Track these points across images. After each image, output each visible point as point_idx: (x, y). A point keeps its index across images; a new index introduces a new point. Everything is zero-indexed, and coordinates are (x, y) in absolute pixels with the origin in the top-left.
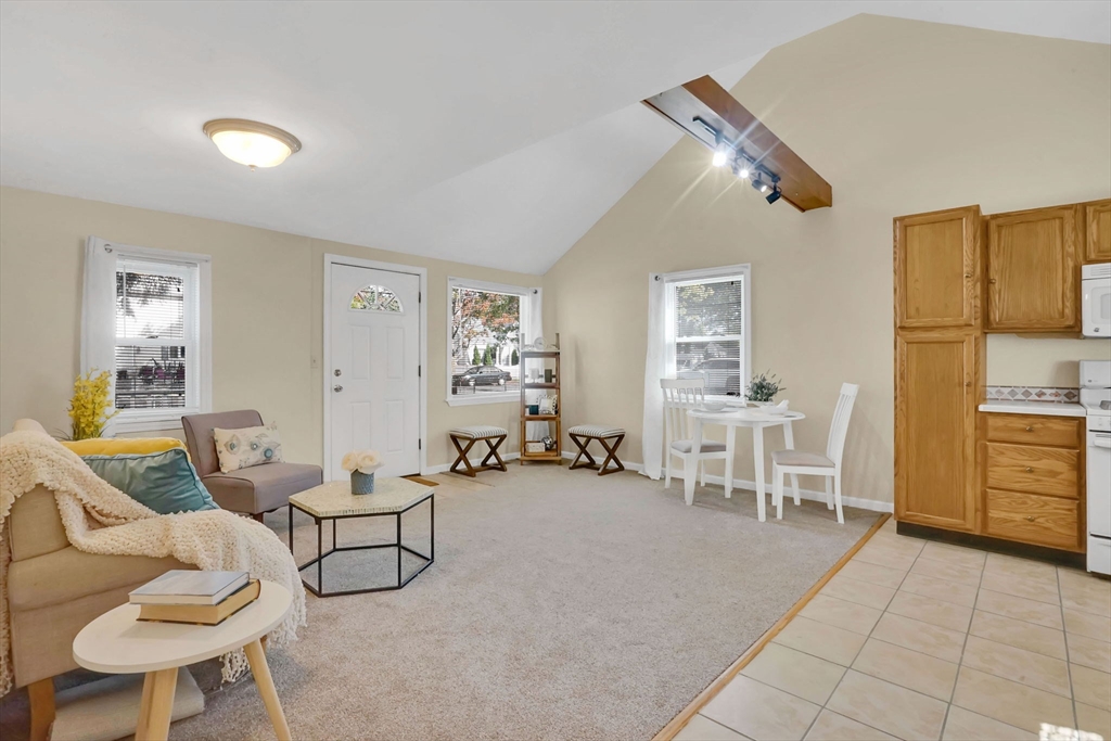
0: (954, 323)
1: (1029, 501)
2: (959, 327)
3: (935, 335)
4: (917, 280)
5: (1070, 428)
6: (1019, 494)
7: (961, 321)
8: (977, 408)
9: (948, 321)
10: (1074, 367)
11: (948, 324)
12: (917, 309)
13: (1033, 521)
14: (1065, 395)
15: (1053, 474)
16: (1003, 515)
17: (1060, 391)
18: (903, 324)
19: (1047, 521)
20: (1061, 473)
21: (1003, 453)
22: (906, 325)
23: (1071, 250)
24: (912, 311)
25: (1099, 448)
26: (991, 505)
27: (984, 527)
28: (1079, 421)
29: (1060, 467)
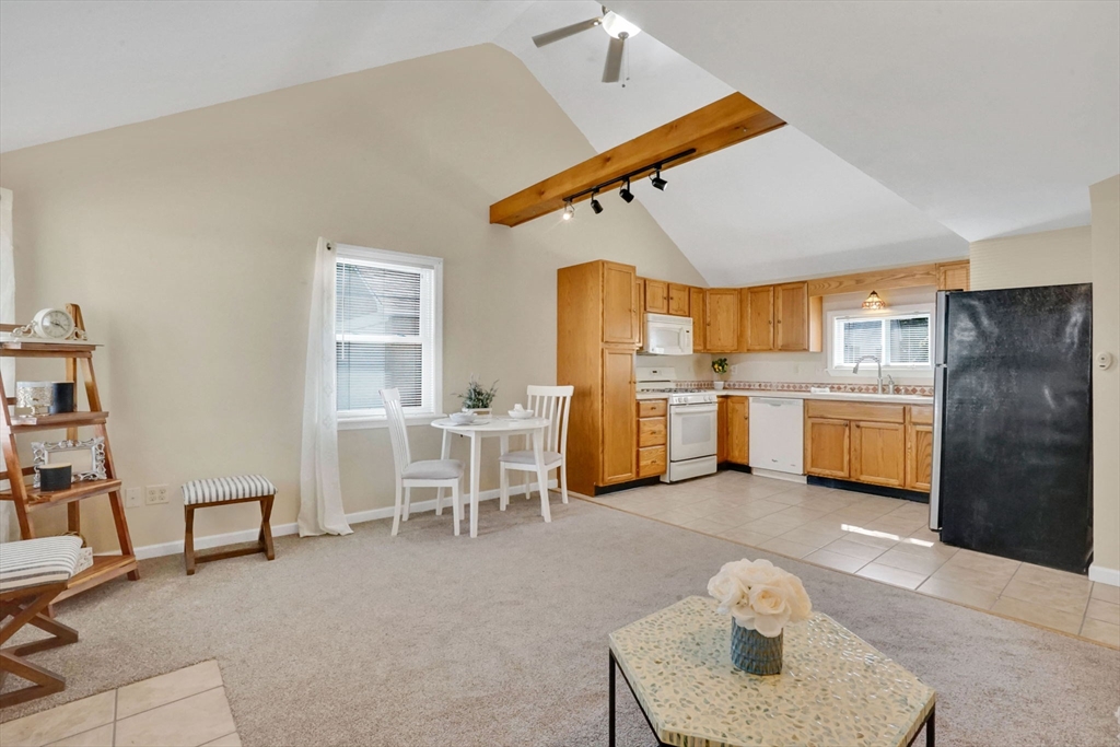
1: (653, 451)
2: (630, 344)
3: (621, 349)
5: (663, 405)
6: (650, 448)
7: (631, 341)
8: (636, 397)
9: (626, 339)
13: (655, 462)
15: (656, 432)
16: (645, 463)
19: (658, 460)
20: (660, 431)
21: (646, 424)
22: (608, 341)
25: (677, 414)
26: (641, 458)
27: (638, 473)
28: (666, 400)
29: (662, 427)
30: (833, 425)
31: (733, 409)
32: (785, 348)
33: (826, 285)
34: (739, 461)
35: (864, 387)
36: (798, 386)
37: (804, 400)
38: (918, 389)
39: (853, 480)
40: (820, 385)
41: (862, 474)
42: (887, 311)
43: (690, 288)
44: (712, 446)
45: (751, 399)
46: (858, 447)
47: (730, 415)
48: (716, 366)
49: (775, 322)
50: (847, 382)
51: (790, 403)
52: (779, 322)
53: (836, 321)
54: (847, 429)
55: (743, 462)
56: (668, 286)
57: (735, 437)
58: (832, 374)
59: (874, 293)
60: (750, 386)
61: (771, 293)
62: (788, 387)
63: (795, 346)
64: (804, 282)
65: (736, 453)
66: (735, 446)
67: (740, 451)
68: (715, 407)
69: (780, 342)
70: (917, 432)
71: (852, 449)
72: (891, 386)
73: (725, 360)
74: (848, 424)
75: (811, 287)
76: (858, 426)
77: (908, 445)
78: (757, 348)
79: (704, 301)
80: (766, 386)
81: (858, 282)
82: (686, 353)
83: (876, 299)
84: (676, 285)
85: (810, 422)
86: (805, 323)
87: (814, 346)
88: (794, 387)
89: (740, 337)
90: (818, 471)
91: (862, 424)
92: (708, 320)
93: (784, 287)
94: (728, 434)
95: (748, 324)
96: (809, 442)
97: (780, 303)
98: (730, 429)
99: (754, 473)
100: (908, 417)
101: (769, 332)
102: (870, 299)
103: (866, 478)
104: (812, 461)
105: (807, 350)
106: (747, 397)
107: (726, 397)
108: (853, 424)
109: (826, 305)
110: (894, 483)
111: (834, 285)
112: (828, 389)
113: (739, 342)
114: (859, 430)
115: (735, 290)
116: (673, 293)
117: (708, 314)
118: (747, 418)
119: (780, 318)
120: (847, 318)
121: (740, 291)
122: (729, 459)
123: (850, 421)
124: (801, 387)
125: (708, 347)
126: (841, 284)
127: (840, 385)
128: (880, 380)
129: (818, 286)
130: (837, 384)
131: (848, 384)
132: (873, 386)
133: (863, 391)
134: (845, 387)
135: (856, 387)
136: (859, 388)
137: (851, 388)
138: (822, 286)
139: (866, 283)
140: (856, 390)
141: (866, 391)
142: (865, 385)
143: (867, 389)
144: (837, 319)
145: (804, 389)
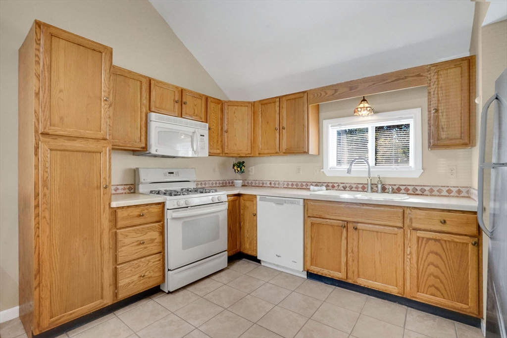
0: (94, 136)
1: (141, 264)
2: (97, 140)
3: (78, 145)
4: (61, 91)
5: (159, 210)
6: (136, 262)
7: (100, 136)
8: (110, 204)
9: (89, 133)
10: (135, 172)
11: (89, 136)
12: (61, 119)
13: (144, 276)
14: (128, 189)
15: (152, 241)
16: (127, 281)
17: (126, 187)
18: (47, 131)
19: (150, 272)
20: (156, 239)
21: (127, 236)
22: (50, 132)
23: (145, 102)
24: (56, 119)
25: (174, 219)
26: (120, 277)
27: (116, 295)
28: (163, 204)
29: (155, 235)
30: (332, 226)
31: (245, 206)
32: (289, 152)
33: (323, 94)
34: (250, 253)
35: (354, 186)
36: (299, 184)
37: (304, 199)
38: (403, 188)
39: (350, 281)
40: (317, 184)
41: (359, 276)
42: (375, 117)
43: (207, 98)
44: (222, 243)
45: (258, 197)
46: (355, 249)
47: (242, 212)
48: (236, 168)
49: (281, 129)
50: (340, 181)
51: (292, 203)
52: (283, 128)
53: (330, 128)
54: (345, 229)
55: (253, 254)
56: (182, 91)
57: (246, 231)
58: (328, 174)
59: (364, 100)
60: (263, 184)
61: (277, 104)
62: (292, 185)
63: (298, 149)
64: (304, 92)
65: (247, 246)
66: (246, 239)
67: (250, 244)
68: (225, 207)
69: (284, 146)
70: (418, 238)
71: (350, 251)
72: (380, 186)
73: (244, 162)
74: (345, 225)
75: (311, 96)
76: (356, 229)
77: (408, 250)
78: (266, 151)
79: (222, 111)
80: (275, 184)
81: (351, 89)
82: (200, 155)
83: (366, 105)
84: (191, 92)
85: (309, 221)
86: (305, 130)
87: (313, 149)
88: (297, 185)
89: (253, 142)
90: (316, 270)
91: (359, 226)
92: (225, 128)
93: (287, 98)
94: (240, 228)
95: (259, 132)
96: (309, 241)
97: (284, 112)
98: (242, 224)
99: (262, 264)
100: (407, 222)
101: (276, 137)
102: (362, 105)
103: (362, 282)
104: (312, 259)
105: (306, 153)
106: (255, 196)
107: (239, 195)
108: (350, 226)
109: (322, 115)
110: (394, 290)
111: (330, 93)
112: (324, 188)
113: (252, 147)
114: (356, 233)
115: (249, 103)
116: (187, 98)
117: (226, 122)
118: (255, 215)
119: (285, 125)
120: (340, 125)
121: (253, 104)
122: (242, 250)
123: (347, 222)
124: (302, 185)
125: (226, 151)
126: (336, 91)
127: (334, 184)
128: (369, 180)
129: (316, 95)
130: (331, 183)
131: (341, 183)
132: (362, 185)
133: (353, 189)
134: (338, 186)
135: (348, 185)
136: (350, 186)
137: (343, 187)
138: (319, 95)
139: (358, 89)
140: (348, 189)
141: (356, 190)
142: (356, 184)
143: (357, 188)
144: (331, 126)
145: (304, 187)
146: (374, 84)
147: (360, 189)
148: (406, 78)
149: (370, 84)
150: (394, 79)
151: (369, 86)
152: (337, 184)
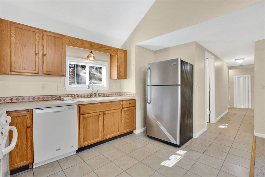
30: (94, 116)
33: (76, 42)
37: (78, 105)
40: (61, 96)
41: (106, 135)
58: (68, 90)
70: (124, 111)
72: (97, 94)
74: (101, 114)
75: (67, 40)
76: (105, 114)
81: (91, 45)
90: (87, 143)
95: (11, 51)
96: (81, 129)
110: (118, 134)
111: (80, 43)
126: (83, 44)
127: (72, 95)
128: (93, 91)
129: (71, 41)
130: (70, 95)
131: (76, 94)
132: (87, 95)
133: (83, 97)
134: (75, 96)
135: (80, 95)
136: (81, 96)
137: (77, 96)
138: (73, 42)
139: (94, 47)
140: (80, 97)
141: (84, 97)
142: (84, 94)
143: (85, 96)
144: (69, 61)
145: (50, 99)
146: (100, 48)
147: (86, 97)
148: (111, 50)
149: (100, 47)
150: (107, 49)
151: (99, 48)
152: (74, 95)
